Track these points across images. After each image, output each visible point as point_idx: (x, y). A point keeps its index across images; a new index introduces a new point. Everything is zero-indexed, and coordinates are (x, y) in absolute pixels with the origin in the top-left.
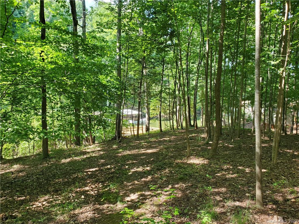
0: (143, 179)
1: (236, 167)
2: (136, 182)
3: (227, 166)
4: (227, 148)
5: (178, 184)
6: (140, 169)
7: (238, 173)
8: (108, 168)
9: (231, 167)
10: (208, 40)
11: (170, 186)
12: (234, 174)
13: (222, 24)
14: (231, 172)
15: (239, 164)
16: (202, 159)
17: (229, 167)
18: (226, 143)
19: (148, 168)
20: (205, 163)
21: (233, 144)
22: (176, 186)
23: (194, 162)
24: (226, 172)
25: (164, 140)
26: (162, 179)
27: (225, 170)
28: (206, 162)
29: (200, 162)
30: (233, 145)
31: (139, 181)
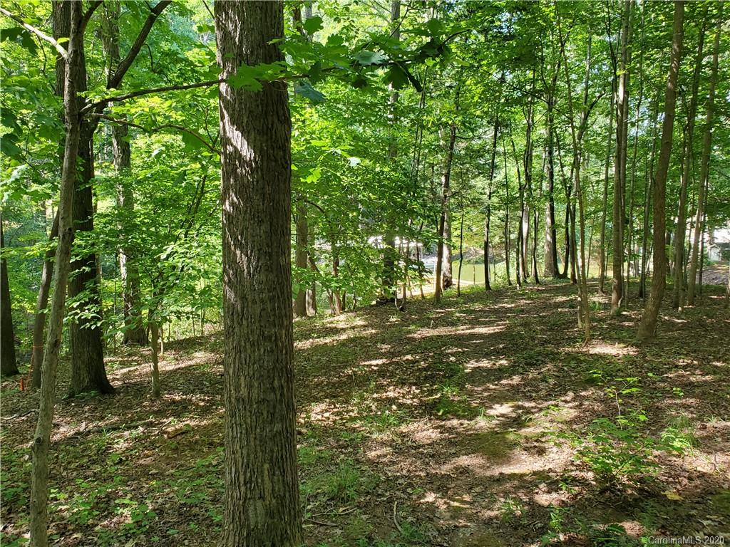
0: (504, 382)
1: (709, 363)
2: (491, 386)
3: (686, 361)
4: (670, 326)
5: (585, 390)
6: (485, 363)
7: (715, 373)
8: (407, 360)
9: (695, 362)
10: (625, 75)
11: (571, 394)
12: (707, 374)
13: (675, 47)
14: (698, 372)
15: (712, 357)
16: (622, 345)
17: (689, 361)
18: (665, 315)
19: (504, 362)
20: (631, 353)
21: (683, 317)
22: (583, 393)
23: (606, 352)
24: (687, 371)
25: (504, 307)
26: (547, 382)
27: (685, 368)
28: (632, 351)
29: (618, 352)
30: (683, 319)
31: (496, 385)
